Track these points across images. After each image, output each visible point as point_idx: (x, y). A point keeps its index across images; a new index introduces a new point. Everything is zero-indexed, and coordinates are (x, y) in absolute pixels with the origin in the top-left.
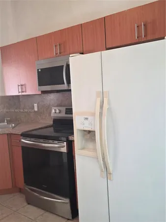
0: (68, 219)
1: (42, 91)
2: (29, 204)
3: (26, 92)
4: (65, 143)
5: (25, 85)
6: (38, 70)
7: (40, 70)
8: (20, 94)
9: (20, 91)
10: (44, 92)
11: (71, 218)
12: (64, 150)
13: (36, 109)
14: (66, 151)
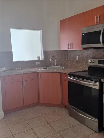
0: (96, 132)
1: (83, 48)
2: (70, 116)
3: (73, 48)
4: (98, 83)
5: (72, 44)
6: (82, 34)
7: (83, 34)
8: (69, 49)
9: (69, 47)
10: (84, 49)
11: (98, 132)
12: (97, 87)
13: (77, 59)
14: (98, 89)
